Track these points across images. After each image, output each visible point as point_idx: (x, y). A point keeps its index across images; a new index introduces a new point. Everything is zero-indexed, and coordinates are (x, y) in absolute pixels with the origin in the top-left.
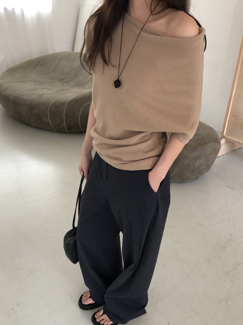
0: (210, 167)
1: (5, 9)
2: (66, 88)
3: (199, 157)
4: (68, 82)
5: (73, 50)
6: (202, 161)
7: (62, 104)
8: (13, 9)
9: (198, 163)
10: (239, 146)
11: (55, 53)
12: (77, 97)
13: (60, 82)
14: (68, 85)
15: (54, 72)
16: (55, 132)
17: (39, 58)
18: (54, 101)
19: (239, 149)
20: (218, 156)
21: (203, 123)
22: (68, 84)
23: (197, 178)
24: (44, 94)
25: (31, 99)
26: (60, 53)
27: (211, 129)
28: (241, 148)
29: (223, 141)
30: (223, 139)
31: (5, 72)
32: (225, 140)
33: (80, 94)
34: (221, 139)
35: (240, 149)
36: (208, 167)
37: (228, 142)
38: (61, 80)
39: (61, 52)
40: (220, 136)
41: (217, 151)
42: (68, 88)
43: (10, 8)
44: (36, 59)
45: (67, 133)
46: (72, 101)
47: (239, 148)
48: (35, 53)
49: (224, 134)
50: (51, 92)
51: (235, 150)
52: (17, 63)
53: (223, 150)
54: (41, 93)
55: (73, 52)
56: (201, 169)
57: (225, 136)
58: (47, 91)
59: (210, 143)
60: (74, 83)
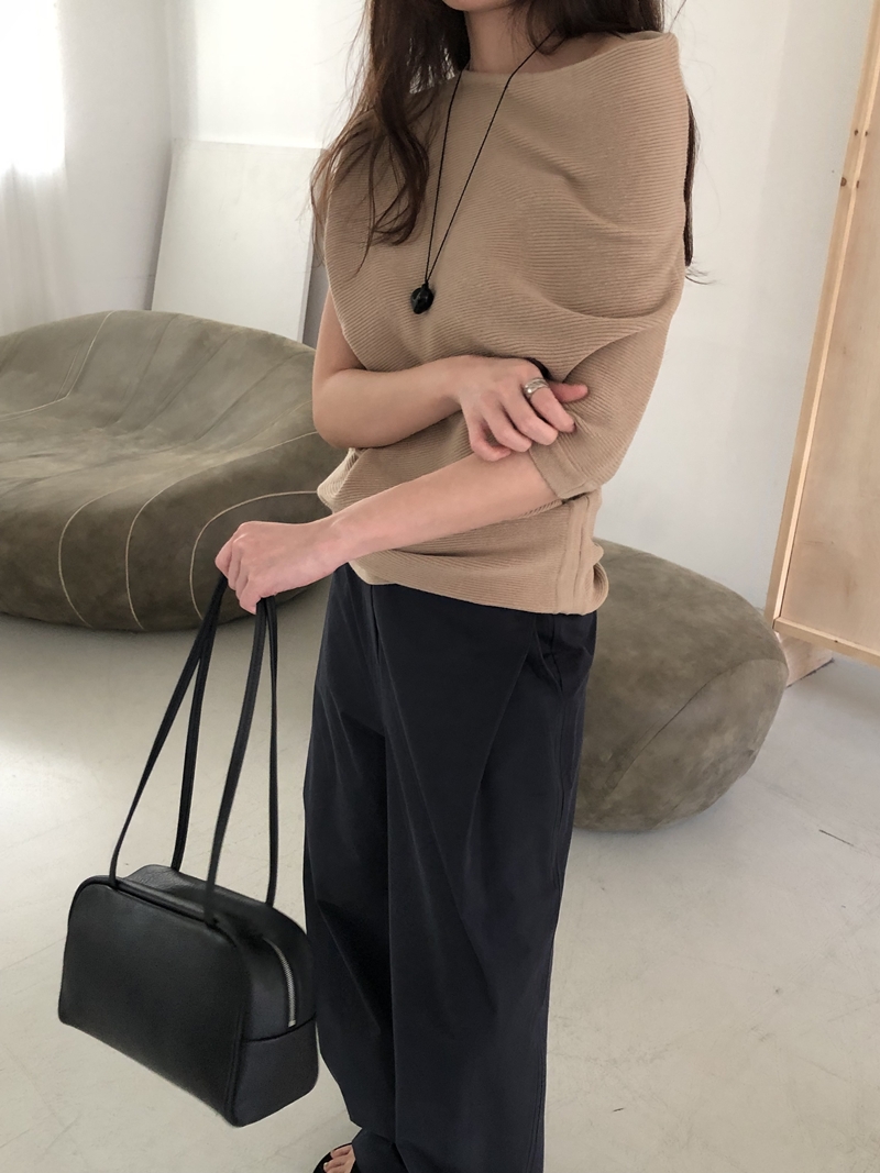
0: (755, 758)
2: (131, 450)
3: (716, 726)
4: (137, 427)
5: (148, 303)
6: (729, 738)
7: (118, 518)
9: (711, 749)
10: (827, 654)
12: (176, 486)
13: (101, 430)
14: (138, 438)
15: (76, 389)
16: (86, 628)
17: (18, 336)
18: (82, 504)
19: (826, 665)
21: (700, 577)
22: (137, 434)
24: (40, 479)
26: (102, 315)
28: (831, 661)
33: (190, 475)
35: (832, 665)
36: (748, 760)
37: (789, 642)
38: (108, 420)
39: (104, 314)
42: (136, 450)
45: (137, 632)
46: (159, 501)
47: (827, 661)
49: (776, 615)
50: (67, 469)
51: (814, 672)
54: (28, 475)
55: (148, 312)
56: (721, 771)
57: (779, 620)
58: (53, 467)
59: (753, 663)
60: (160, 430)
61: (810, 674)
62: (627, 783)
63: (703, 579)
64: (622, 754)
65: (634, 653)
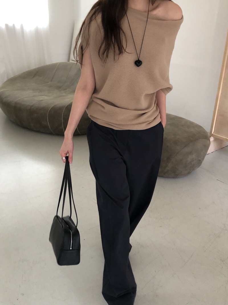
0: (201, 162)
1: (7, 25)
2: (64, 94)
3: (190, 153)
4: (65, 89)
5: (69, 60)
6: (194, 156)
8: (14, 25)
9: (190, 158)
11: (53, 64)
13: (57, 90)
14: (65, 92)
15: (51, 81)
16: (54, 134)
17: (38, 68)
18: (53, 106)
19: (226, 146)
20: (207, 153)
22: (65, 91)
23: (189, 173)
24: (43, 100)
25: (32, 104)
26: (57, 63)
27: (201, 127)
29: (212, 139)
30: (212, 137)
31: (6, 81)
32: (214, 138)
34: (210, 137)
36: (200, 162)
37: (216, 139)
38: (59, 88)
40: (209, 134)
41: (207, 147)
43: (10, 24)
44: (35, 70)
46: (70, 105)
48: (34, 64)
49: (213, 133)
50: (49, 98)
52: (17, 74)
53: (212, 148)
54: (41, 99)
55: (68, 62)
56: (192, 164)
57: (213, 134)
58: (46, 98)
59: (200, 139)
60: (70, 90)
61: (222, 148)
62: (170, 166)
63: (193, 122)
64: (169, 159)
65: (173, 137)
